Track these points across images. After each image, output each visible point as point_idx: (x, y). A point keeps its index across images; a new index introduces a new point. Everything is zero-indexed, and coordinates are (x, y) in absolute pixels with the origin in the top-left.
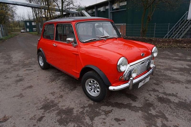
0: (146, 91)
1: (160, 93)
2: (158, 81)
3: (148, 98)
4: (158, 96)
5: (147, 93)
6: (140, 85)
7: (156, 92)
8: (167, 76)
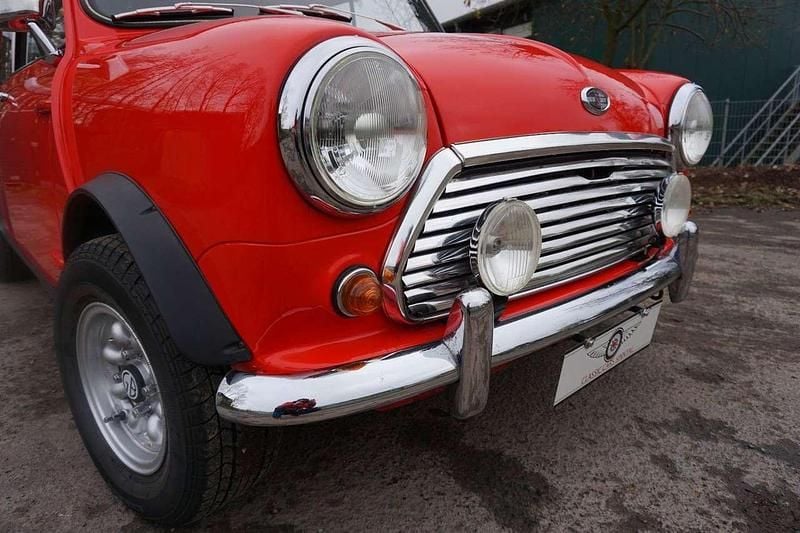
0: (628, 427)
1: (746, 446)
2: (709, 352)
3: (644, 499)
4: (733, 476)
5: (639, 445)
6: (576, 372)
7: (707, 437)
8: (770, 325)
